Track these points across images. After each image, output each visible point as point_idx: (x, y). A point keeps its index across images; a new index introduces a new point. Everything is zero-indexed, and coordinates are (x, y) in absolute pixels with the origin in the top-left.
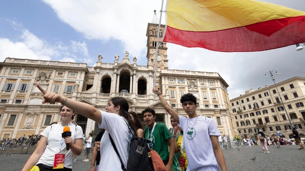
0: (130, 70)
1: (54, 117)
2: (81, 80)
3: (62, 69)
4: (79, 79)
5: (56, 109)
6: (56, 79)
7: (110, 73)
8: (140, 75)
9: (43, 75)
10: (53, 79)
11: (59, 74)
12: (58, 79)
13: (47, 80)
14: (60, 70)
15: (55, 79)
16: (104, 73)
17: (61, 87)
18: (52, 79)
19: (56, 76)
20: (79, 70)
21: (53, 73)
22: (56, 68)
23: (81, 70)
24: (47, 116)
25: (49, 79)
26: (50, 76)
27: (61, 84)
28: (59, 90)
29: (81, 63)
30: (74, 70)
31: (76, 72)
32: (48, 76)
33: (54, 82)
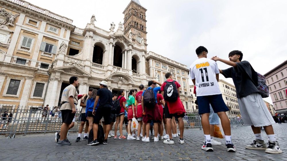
0: (125, 44)
1: (24, 83)
2: (65, 40)
3: (37, 16)
4: (63, 38)
5: (28, 72)
6: (25, 28)
7: (105, 42)
8: (135, 52)
9: (3, 16)
10: (21, 26)
11: (31, 22)
12: (30, 29)
13: (10, 25)
14: (32, 16)
15: (23, 27)
16: (98, 39)
17: (35, 41)
18: (18, 26)
19: (25, 23)
20: (64, 26)
21: (20, 17)
22: (27, 12)
23: (67, 27)
24: (11, 79)
25: (13, 25)
26: (15, 20)
27: (35, 38)
28: (32, 45)
29: (66, 18)
30: (57, 23)
31: (59, 28)
32: (12, 19)
33: (22, 31)
